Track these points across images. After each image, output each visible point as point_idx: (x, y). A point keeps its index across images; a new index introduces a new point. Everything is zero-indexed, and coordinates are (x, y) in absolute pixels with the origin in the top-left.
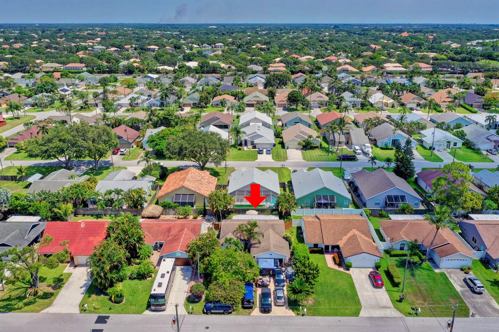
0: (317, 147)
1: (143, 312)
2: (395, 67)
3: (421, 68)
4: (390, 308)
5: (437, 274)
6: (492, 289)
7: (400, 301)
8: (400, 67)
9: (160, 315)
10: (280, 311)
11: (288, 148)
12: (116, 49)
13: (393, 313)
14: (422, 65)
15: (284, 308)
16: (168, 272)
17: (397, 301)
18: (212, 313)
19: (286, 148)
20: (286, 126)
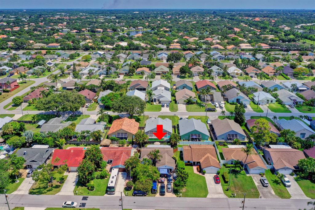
0: (194, 103)
1: (104, 195)
2: (247, 46)
3: (262, 47)
4: (222, 193)
5: (247, 176)
6: (273, 185)
7: (227, 190)
8: (249, 46)
9: (112, 196)
10: (169, 195)
11: (178, 103)
12: (76, 31)
13: (223, 196)
14: (263, 45)
15: (171, 193)
16: (115, 176)
17: (226, 190)
18: (137, 196)
19: (177, 103)
20: (178, 89)
